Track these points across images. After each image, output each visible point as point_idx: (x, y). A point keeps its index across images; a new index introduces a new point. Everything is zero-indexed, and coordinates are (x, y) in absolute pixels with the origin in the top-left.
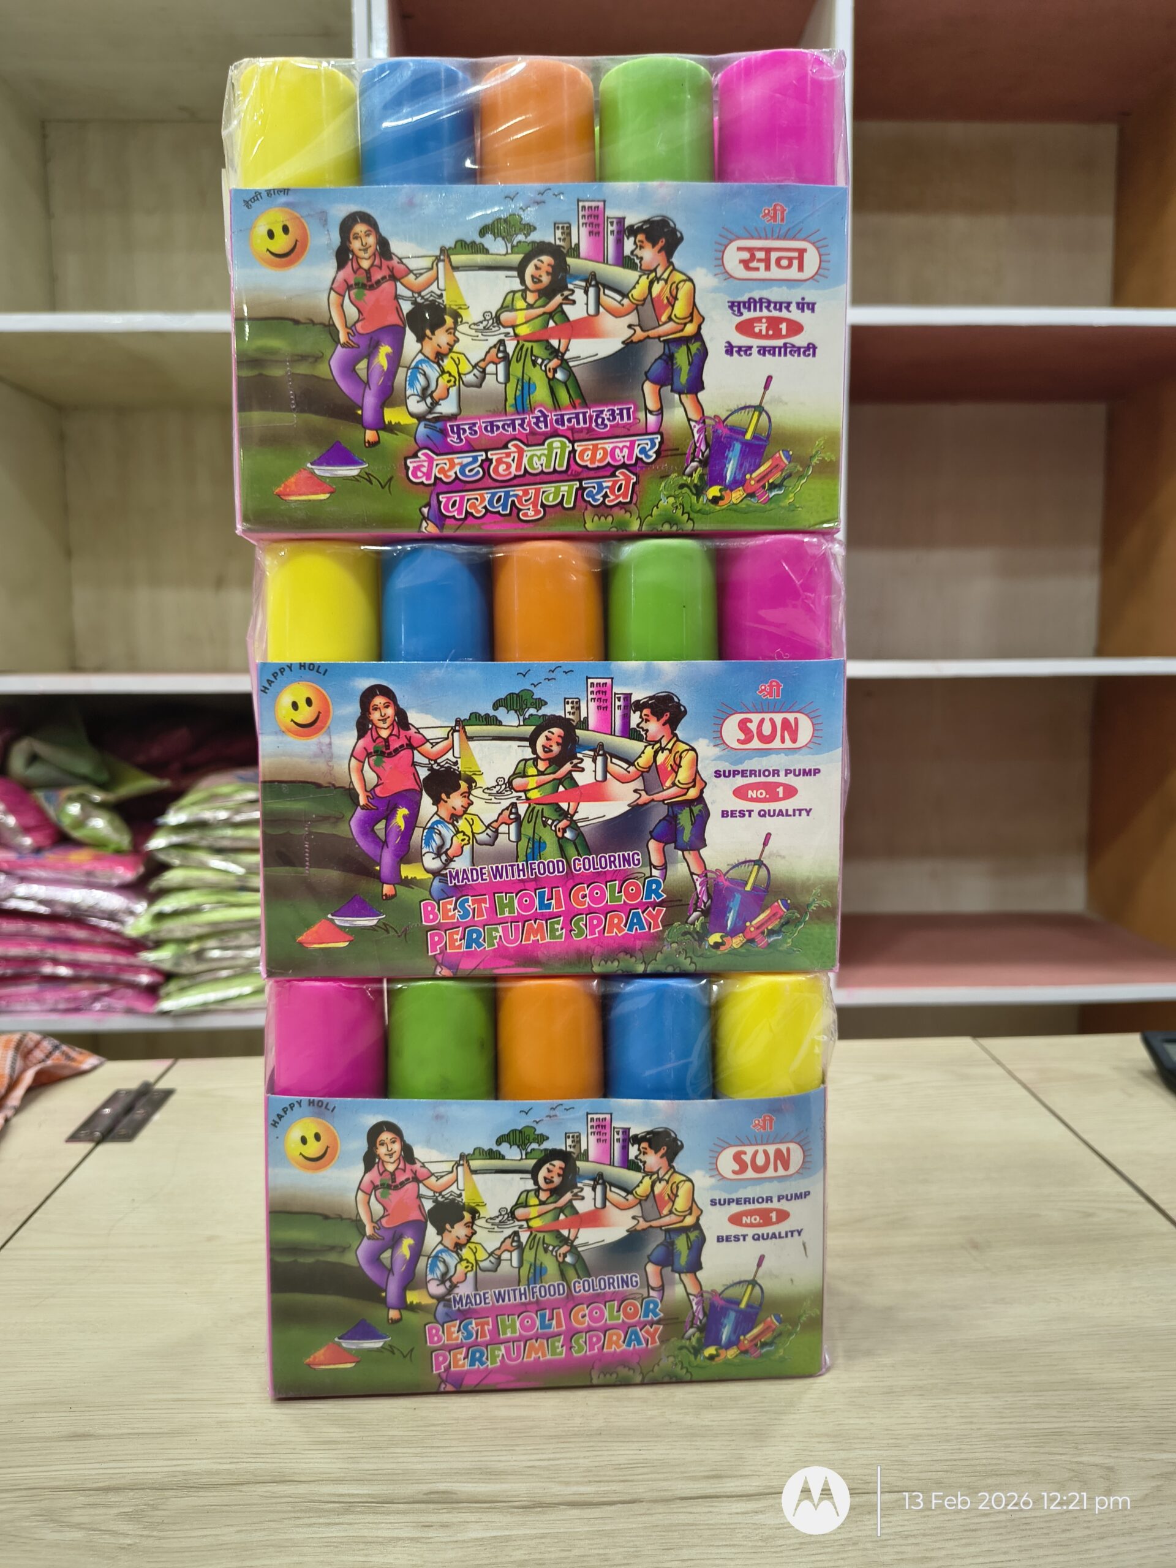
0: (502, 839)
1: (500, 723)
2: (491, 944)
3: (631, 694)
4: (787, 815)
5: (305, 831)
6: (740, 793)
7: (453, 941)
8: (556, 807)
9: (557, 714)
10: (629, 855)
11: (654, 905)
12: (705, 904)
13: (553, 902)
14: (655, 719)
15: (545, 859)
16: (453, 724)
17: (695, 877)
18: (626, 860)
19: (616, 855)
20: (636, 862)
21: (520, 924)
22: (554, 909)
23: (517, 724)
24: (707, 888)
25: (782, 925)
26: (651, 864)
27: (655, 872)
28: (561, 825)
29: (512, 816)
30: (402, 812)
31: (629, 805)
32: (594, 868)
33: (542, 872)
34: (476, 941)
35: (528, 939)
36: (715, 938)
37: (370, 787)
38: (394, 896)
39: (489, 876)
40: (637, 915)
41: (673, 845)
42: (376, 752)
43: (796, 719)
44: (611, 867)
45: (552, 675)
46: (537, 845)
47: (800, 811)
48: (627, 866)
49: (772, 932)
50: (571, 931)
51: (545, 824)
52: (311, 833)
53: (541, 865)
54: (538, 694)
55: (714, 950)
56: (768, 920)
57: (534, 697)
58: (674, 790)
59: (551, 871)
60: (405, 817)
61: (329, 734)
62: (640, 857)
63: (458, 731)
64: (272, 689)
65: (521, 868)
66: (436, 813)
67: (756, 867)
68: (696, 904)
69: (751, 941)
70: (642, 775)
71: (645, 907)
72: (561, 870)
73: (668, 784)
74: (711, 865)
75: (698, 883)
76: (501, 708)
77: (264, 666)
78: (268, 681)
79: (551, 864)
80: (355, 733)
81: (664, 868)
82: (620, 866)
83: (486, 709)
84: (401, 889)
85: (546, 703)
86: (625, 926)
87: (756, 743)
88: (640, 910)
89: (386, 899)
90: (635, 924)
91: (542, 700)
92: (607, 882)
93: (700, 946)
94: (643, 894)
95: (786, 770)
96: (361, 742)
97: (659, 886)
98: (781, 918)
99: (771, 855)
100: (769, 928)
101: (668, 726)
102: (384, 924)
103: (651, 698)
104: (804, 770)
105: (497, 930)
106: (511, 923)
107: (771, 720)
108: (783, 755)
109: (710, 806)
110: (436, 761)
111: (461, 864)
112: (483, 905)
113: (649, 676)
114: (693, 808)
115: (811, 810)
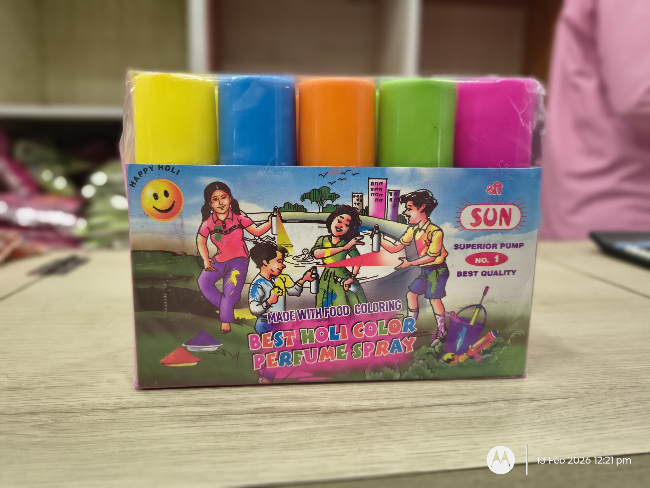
0: (306, 292)
1: (306, 211)
2: (297, 362)
3: (399, 190)
4: (500, 275)
5: (165, 286)
6: (470, 260)
7: (271, 361)
8: (344, 269)
9: (346, 205)
10: (393, 302)
11: (409, 335)
12: (443, 334)
13: (340, 334)
14: (416, 208)
15: (336, 306)
16: (272, 211)
17: (437, 316)
18: (392, 306)
19: (385, 303)
20: (398, 307)
21: (317, 349)
22: (341, 339)
23: (317, 211)
24: (445, 324)
25: (492, 347)
26: (408, 308)
27: (411, 314)
28: (347, 282)
29: (313, 276)
30: (235, 273)
31: (395, 268)
32: (369, 312)
33: (333, 314)
34: (287, 361)
35: (322, 359)
36: (448, 356)
37: (211, 255)
38: (230, 331)
39: (296, 317)
40: (397, 342)
41: (424, 295)
42: (216, 231)
43: (510, 210)
44: (381, 311)
45: (343, 176)
46: (330, 296)
47: (509, 271)
48: (392, 310)
49: (485, 352)
50: (352, 353)
51: (336, 281)
52: (169, 288)
53: (333, 309)
54: (333, 190)
55: (447, 364)
56: (483, 344)
57: (331, 192)
58: (426, 258)
59: (340, 313)
60: (237, 276)
61: (182, 218)
62: (401, 304)
63: (276, 216)
64: (138, 184)
65: (318, 311)
66: (259, 274)
67: (478, 309)
68: (437, 335)
69: (471, 357)
70: (405, 247)
71: (403, 337)
72: (346, 312)
73: (422, 253)
74: (448, 309)
75: (438, 321)
76: (306, 200)
77: (131, 167)
78: (135, 178)
79: (339, 309)
80: (201, 216)
81: (417, 311)
82: (387, 310)
83: (296, 200)
84: (235, 327)
85: (339, 196)
86: (389, 349)
87: (483, 226)
88: (399, 339)
89: (224, 333)
90: (395, 348)
91: (336, 194)
92: (377, 321)
93: (438, 362)
94: (402, 328)
95: (502, 244)
96: (205, 223)
97: (413, 323)
98: (491, 342)
99: (488, 301)
100: (484, 349)
101: (424, 213)
102: (222, 349)
103: (413, 193)
104: (513, 244)
105: (301, 353)
106: (311, 349)
107: (494, 210)
108: (500, 234)
109: (450, 269)
110: (259, 238)
111: (276, 309)
112: (292, 337)
113: (413, 177)
114: (439, 270)
115: (515, 271)
